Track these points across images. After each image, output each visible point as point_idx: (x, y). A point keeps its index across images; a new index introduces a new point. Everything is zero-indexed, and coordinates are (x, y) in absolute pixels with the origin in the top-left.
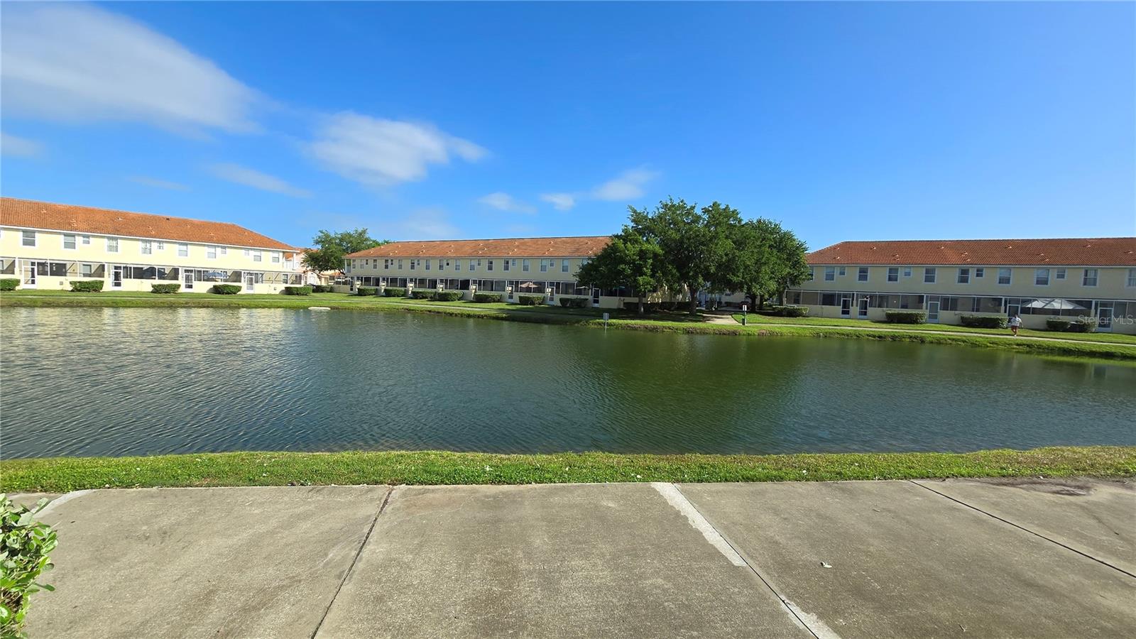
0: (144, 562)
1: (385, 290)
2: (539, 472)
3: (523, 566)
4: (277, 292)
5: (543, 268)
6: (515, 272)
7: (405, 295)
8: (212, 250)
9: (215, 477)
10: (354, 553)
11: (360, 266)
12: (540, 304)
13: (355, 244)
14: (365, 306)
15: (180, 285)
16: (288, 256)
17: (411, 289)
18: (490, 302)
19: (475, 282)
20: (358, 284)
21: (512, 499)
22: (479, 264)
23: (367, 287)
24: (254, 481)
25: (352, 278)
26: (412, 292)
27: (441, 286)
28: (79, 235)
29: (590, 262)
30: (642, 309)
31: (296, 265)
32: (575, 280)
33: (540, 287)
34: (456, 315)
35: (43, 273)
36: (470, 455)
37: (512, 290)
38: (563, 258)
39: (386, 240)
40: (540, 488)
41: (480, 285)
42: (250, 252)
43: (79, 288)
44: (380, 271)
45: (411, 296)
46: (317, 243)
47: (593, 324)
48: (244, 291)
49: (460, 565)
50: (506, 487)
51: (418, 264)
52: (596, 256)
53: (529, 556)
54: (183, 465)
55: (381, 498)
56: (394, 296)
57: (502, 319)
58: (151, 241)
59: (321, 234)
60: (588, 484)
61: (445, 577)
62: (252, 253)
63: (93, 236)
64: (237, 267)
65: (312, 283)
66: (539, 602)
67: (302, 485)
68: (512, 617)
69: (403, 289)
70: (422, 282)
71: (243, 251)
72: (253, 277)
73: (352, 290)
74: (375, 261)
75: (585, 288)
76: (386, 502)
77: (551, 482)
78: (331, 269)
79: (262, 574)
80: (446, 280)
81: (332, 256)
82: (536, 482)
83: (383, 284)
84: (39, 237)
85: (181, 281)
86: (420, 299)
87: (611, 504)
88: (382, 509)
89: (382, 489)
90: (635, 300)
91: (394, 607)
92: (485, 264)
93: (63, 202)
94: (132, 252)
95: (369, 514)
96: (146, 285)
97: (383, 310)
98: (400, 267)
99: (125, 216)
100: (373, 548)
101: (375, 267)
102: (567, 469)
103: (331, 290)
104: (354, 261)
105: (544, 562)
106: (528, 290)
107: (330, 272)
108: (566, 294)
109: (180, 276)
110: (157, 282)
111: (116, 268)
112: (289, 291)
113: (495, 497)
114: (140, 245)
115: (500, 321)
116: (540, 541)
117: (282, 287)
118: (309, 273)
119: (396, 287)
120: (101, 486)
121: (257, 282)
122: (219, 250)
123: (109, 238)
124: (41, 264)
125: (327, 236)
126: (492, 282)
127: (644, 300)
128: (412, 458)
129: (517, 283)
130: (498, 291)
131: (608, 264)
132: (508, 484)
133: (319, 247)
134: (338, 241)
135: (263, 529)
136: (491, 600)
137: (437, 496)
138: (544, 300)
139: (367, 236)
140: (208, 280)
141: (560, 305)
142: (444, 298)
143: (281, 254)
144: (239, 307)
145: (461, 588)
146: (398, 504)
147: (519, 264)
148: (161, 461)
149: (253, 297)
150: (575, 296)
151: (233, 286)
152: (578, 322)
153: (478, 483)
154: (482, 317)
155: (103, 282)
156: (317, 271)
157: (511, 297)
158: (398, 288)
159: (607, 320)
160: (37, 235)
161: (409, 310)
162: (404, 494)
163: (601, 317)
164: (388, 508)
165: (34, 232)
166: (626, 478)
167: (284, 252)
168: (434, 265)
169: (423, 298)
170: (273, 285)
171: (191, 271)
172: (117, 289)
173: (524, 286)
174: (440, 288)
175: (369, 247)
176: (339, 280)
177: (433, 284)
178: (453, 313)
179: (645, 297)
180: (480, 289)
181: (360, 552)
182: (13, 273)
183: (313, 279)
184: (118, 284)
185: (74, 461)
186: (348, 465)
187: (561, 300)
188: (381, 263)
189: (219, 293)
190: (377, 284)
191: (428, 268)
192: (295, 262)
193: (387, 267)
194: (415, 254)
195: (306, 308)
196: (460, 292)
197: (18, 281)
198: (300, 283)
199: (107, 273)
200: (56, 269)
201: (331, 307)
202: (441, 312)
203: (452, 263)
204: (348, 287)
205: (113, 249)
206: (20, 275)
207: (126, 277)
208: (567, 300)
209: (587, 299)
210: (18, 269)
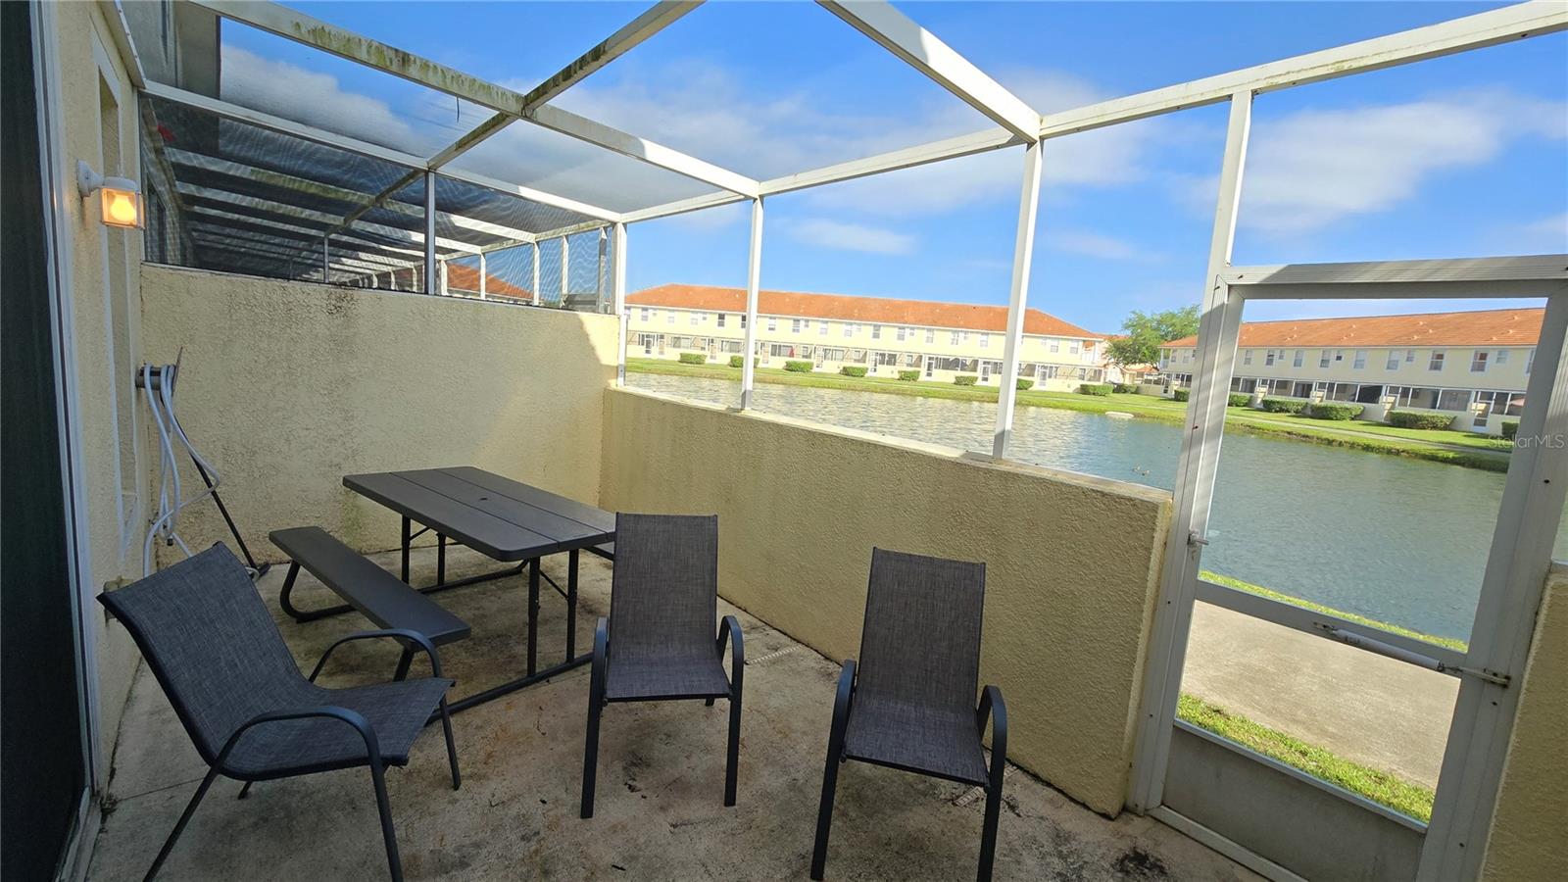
4: (1071, 390)
7: (1250, 404)
11: (1184, 359)
15: (977, 378)
16: (1088, 345)
17: (1261, 395)
18: (1424, 428)
19: (1393, 390)
20: (1175, 385)
22: (1409, 359)
23: (1188, 389)
25: (1169, 376)
26: (1263, 401)
27: (1320, 394)
28: (908, 327)
31: (1094, 357)
34: (1340, 445)
35: (882, 363)
37: (1485, 413)
41: (1405, 396)
42: (1048, 341)
43: (905, 377)
45: (1261, 407)
46: (1127, 327)
48: (1036, 387)
51: (1281, 357)
57: (1445, 461)
58: (958, 332)
59: (1133, 316)
62: (1051, 343)
63: (918, 328)
64: (1032, 360)
65: (1112, 380)
69: (1248, 395)
70: (1283, 385)
71: (1041, 340)
72: (1048, 371)
73: (1166, 392)
78: (1141, 361)
80: (1331, 386)
81: (1144, 344)
84: (883, 331)
85: (979, 374)
86: (1276, 412)
92: (1425, 358)
93: (900, 298)
96: (948, 377)
103: (1137, 391)
104: (1175, 351)
107: (1138, 367)
109: (979, 368)
110: (959, 373)
111: (930, 359)
112: (1084, 390)
114: (950, 335)
117: (1077, 384)
118: (1111, 367)
121: (1050, 377)
123: (928, 329)
124: (883, 355)
125: (1141, 317)
126: (1435, 394)
130: (1448, 409)
133: (1128, 332)
134: (1154, 324)
142: (1321, 413)
143: (1081, 343)
149: (1045, 394)
151: (1027, 381)
154: (1398, 453)
155: (919, 372)
156: (1122, 365)
157: (1480, 422)
158: (1239, 394)
160: (882, 328)
161: (1252, 429)
165: (880, 326)
167: (1084, 341)
168: (1312, 358)
169: (1281, 410)
170: (1068, 381)
171: (988, 363)
172: (929, 378)
173: (1520, 403)
174: (1317, 398)
176: (1150, 378)
177: (1305, 389)
178: (1335, 441)
180: (1403, 404)
182: (864, 362)
183: (1114, 375)
184: (929, 375)
191: (1297, 363)
192: (1097, 351)
194: (1277, 340)
196: (1357, 407)
197: (867, 369)
198: (1099, 380)
199: (923, 363)
200: (890, 359)
201: (1136, 415)
202: (1312, 437)
203: (1349, 357)
204: (1162, 388)
205: (930, 340)
206: (869, 365)
207: (936, 368)
210: (867, 359)
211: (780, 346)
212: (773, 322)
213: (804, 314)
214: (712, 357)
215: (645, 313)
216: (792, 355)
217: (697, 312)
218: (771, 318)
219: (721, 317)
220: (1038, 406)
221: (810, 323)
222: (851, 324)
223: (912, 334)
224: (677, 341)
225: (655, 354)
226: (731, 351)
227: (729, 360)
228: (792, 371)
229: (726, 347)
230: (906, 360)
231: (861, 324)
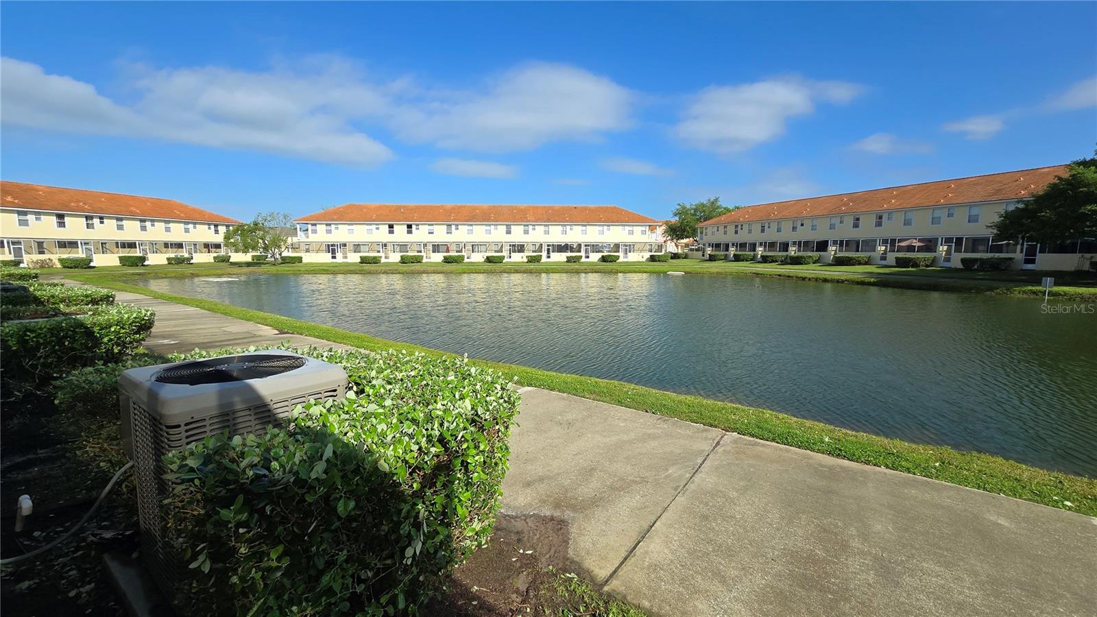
0: (559, 438)
1: (734, 255)
2: (891, 458)
3: (856, 543)
4: (644, 260)
5: (935, 221)
6: (892, 228)
7: (753, 259)
8: (601, 228)
9: (598, 395)
10: (688, 476)
11: (712, 233)
12: (927, 266)
13: (707, 213)
14: (715, 270)
15: (582, 256)
16: (652, 228)
17: (760, 253)
18: (854, 265)
19: (835, 243)
20: (709, 251)
21: (852, 476)
22: (841, 222)
23: (717, 253)
24: (622, 403)
25: (704, 245)
26: (761, 256)
27: (794, 249)
28: (530, 225)
29: (1021, 206)
31: (658, 236)
32: (990, 233)
33: (930, 245)
34: (810, 279)
35: (515, 252)
36: (808, 423)
37: (885, 251)
38: (971, 205)
39: (737, 206)
40: (891, 475)
41: (841, 245)
43: (532, 260)
44: (730, 237)
45: (761, 260)
46: (676, 215)
47: (1019, 293)
48: (621, 260)
49: (783, 518)
50: (846, 463)
51: (769, 227)
52: (1033, 196)
53: (865, 536)
54: (581, 383)
55: (714, 439)
56: (743, 261)
57: (870, 284)
58: (566, 225)
59: (679, 207)
60: (967, 488)
61: (767, 522)
62: (627, 228)
63: (537, 225)
64: (617, 241)
65: (671, 251)
66: (869, 585)
67: (653, 413)
68: (834, 584)
69: (752, 253)
70: (772, 245)
71: (621, 227)
72: (628, 248)
73: (703, 255)
74: (725, 227)
75: (1008, 244)
76: (718, 443)
77: (909, 472)
78: (687, 237)
79: (622, 468)
80: (800, 242)
81: (687, 225)
82: (887, 467)
83: (733, 249)
84: (513, 228)
85: (583, 254)
86: (770, 262)
87: (1002, 521)
88: (714, 448)
89: (716, 433)
91: (717, 528)
92: (849, 221)
93: (523, 204)
94: (556, 234)
95: (703, 448)
96: (560, 257)
97: (731, 274)
98: (750, 231)
99: (552, 208)
100: (704, 476)
101: (725, 233)
102: (937, 464)
103: (686, 257)
104: (706, 229)
105: (884, 549)
106: (911, 249)
107: (685, 241)
108: (973, 252)
109: (582, 249)
110: (570, 254)
111: (548, 246)
112: (652, 259)
113: (831, 468)
114: (560, 228)
115: (865, 286)
116: (881, 527)
117: (647, 255)
118: (669, 242)
119: (745, 251)
120: (539, 387)
121: (630, 252)
122: (605, 227)
123: (545, 225)
124: (514, 246)
125: (684, 208)
126: (858, 243)
128: (747, 413)
129: (893, 241)
130: (865, 251)
131: (1059, 207)
132: (848, 459)
133: (677, 218)
134: (692, 211)
135: (625, 438)
136: (811, 559)
137: (768, 451)
138: (934, 262)
139: (719, 204)
140: (598, 252)
141: (961, 266)
142: (796, 261)
143: (648, 227)
144: (617, 272)
145: (782, 538)
146: (728, 448)
147: (899, 218)
148: (569, 377)
149: (628, 264)
150: (990, 255)
151: (614, 256)
152: (991, 289)
153: (814, 451)
154: (843, 282)
155: (541, 256)
156: (675, 240)
157: (883, 258)
158: (746, 253)
159: (1048, 286)
161: (757, 274)
162: (735, 441)
163: (1039, 283)
164: (720, 449)
165: (510, 225)
166: (1039, 497)
167: (650, 226)
168: (787, 227)
169: (773, 261)
170: (642, 254)
171: (588, 245)
172: (549, 260)
173: (903, 244)
174: (793, 251)
175: (720, 214)
176: (693, 247)
177: (785, 247)
178: (806, 278)
180: (841, 251)
181: (693, 476)
182: (502, 252)
183: (671, 247)
184: (549, 257)
185: (529, 370)
186: (689, 406)
187: (963, 261)
188: (731, 229)
189: (605, 262)
190: (727, 250)
191: (779, 230)
192: (658, 232)
193: (736, 232)
194: (765, 216)
195: (665, 273)
196: (816, 255)
197: (504, 257)
198: (662, 251)
199: (543, 249)
200: (520, 248)
201: (686, 273)
202: (792, 277)
203: (808, 224)
204: (701, 253)
205: (547, 232)
206: (505, 253)
207: (553, 252)
208: (975, 260)
209: (1011, 259)
210: (503, 249)
211: (438, 245)
212: (431, 227)
213: (454, 220)
214: (386, 258)
215: (329, 228)
217: (371, 224)
218: (429, 225)
219: (391, 226)
220: (623, 272)
221: (459, 227)
222: (490, 225)
223: (534, 229)
224: (357, 247)
225: (340, 258)
226: (401, 252)
227: (400, 259)
228: (449, 262)
229: (397, 249)
230: (532, 248)
231: (497, 225)
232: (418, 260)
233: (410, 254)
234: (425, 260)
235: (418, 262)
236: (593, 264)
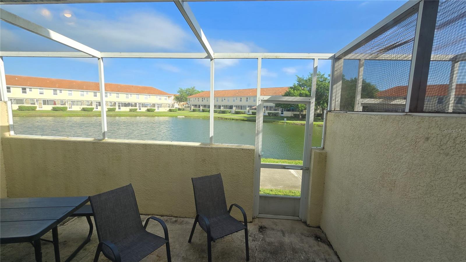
1: (202, 110)
4: (167, 111)
6: (250, 102)
7: (209, 111)
8: (146, 96)
11: (193, 101)
13: (191, 92)
14: (195, 115)
15: (137, 109)
18: (241, 114)
19: (235, 106)
20: (193, 108)
22: (237, 99)
23: (196, 109)
25: (191, 105)
27: (222, 108)
28: (108, 93)
30: (301, 117)
31: (171, 101)
32: (274, 105)
34: (228, 119)
37: (249, 109)
39: (202, 90)
41: (237, 107)
44: (200, 103)
46: (178, 92)
47: (280, 122)
48: (156, 111)
51: (214, 99)
52: (282, 95)
56: (205, 112)
57: (245, 120)
58: (128, 94)
59: (179, 89)
62: (158, 97)
63: (112, 93)
64: (154, 102)
69: (209, 109)
70: (215, 106)
71: (156, 96)
72: (159, 106)
73: (190, 109)
74: (198, 98)
75: (278, 108)
80: (224, 106)
81: (183, 97)
83: (201, 107)
85: (137, 107)
90: (298, 113)
92: (239, 99)
96: (127, 109)
97: (202, 117)
101: (198, 101)
103: (184, 110)
104: (191, 99)
106: (255, 109)
107: (182, 103)
108: (270, 110)
109: (137, 106)
110: (130, 108)
111: (119, 103)
112: (170, 110)
114: (125, 95)
117: (168, 109)
118: (176, 103)
121: (160, 107)
122: (148, 96)
123: (117, 93)
124: (99, 103)
125: (181, 90)
126: (241, 106)
127: (302, 113)
129: (251, 106)
130: (244, 109)
133: (179, 94)
134: (185, 91)
139: (195, 89)
140: (145, 107)
141: (268, 115)
142: (224, 112)
143: (167, 97)
144: (155, 116)
147: (252, 99)
149: (159, 112)
150: (274, 112)
151: (153, 109)
152: (274, 122)
154: (238, 120)
155: (116, 108)
156: (178, 103)
157: (249, 112)
159: (285, 121)
160: (97, 93)
163: (283, 120)
165: (96, 92)
167: (168, 96)
168: (220, 100)
170: (165, 108)
171: (140, 104)
172: (119, 110)
173: (254, 107)
174: (222, 109)
175: (196, 93)
176: (186, 106)
177: (220, 107)
178: (227, 118)
179: (302, 112)
180: (237, 109)
182: (92, 106)
183: (177, 106)
184: (119, 109)
187: (268, 113)
188: (201, 99)
189: (149, 111)
190: (199, 107)
191: (217, 101)
192: (171, 99)
193: (202, 101)
195: (176, 117)
196: (229, 110)
197: (94, 108)
198: (174, 107)
199: (116, 105)
201: (185, 116)
202: (223, 118)
203: (226, 99)
204: (189, 108)
205: (118, 97)
206: (94, 106)
207: (122, 106)
208: (271, 113)
209: (278, 113)
210: (93, 104)
211: (47, 101)
212: (41, 90)
213: (59, 87)
216: (55, 104)
218: (40, 89)
219: (8, 88)
220: (157, 116)
221: (62, 91)
222: (83, 91)
226: (17, 103)
227: (18, 108)
228: (56, 110)
229: (15, 102)
230: (110, 104)
231: (88, 92)
232: (34, 109)
233: (25, 105)
234: (38, 109)
235: (33, 110)
236: (143, 112)
